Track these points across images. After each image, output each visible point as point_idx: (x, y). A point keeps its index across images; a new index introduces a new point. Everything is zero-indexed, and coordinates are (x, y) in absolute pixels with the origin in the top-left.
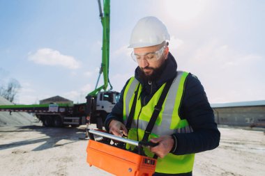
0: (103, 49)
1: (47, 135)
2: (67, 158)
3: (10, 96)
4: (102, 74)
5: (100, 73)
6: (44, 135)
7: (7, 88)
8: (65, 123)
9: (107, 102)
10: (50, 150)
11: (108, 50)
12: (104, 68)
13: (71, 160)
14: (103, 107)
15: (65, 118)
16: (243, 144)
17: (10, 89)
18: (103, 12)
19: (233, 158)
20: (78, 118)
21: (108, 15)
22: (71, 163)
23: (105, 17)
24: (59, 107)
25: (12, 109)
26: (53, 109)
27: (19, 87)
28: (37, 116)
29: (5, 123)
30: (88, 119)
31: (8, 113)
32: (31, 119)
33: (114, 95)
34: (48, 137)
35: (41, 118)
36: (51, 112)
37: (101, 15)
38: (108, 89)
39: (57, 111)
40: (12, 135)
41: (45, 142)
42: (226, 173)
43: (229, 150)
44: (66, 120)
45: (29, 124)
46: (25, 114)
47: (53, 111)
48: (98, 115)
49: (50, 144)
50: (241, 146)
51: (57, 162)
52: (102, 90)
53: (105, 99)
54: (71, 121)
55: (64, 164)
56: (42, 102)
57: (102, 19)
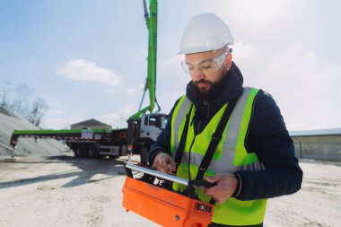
0: (149, 59)
1: (80, 168)
2: (103, 197)
3: (36, 119)
4: (148, 92)
5: (145, 90)
6: (76, 168)
7: (32, 110)
8: (102, 153)
9: (153, 127)
10: (83, 186)
11: (155, 60)
12: (150, 84)
13: (108, 199)
14: (148, 134)
15: (101, 147)
16: (335, 185)
17: (35, 111)
18: (149, 11)
19: (320, 204)
20: (117, 147)
21: (155, 15)
22: (108, 204)
23: (152, 18)
24: (94, 134)
25: (37, 135)
26: (87, 135)
27: (47, 107)
28: (68, 144)
29: (30, 153)
30: (130, 148)
31: (32, 139)
32: (61, 147)
33: (163, 118)
34: (81, 170)
35: (73, 146)
36: (84, 140)
37: (146, 15)
39: (91, 138)
40: (38, 168)
41: (77, 177)
42: (311, 223)
43: (315, 193)
44: (103, 150)
45: (58, 154)
46: (53, 141)
47: (86, 138)
48: (143, 143)
49: (83, 179)
50: (332, 188)
51: (91, 202)
52: (148, 112)
53: (151, 123)
54: (108, 150)
55: (100, 204)
56: (73, 126)
57: (147, 20)
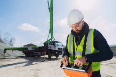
0: (50, 23)
1: (28, 60)
2: (37, 69)
3: (11, 44)
5: (49, 33)
6: (26, 60)
7: (10, 41)
9: (52, 46)
10: (30, 66)
11: (52, 23)
12: (51, 31)
13: (39, 70)
14: (51, 48)
15: (35, 53)
16: (115, 64)
17: (11, 41)
18: (50, 7)
19: (110, 70)
20: (40, 53)
21: (52, 8)
23: (51, 9)
24: (32, 48)
25: (13, 49)
26: (30, 49)
27: (15, 40)
28: (23, 52)
29: (10, 55)
30: (45, 53)
31: (11, 51)
32: (21, 53)
33: (56, 42)
34: (28, 61)
35: (25, 53)
36: (29, 50)
37: (49, 8)
38: (53, 40)
39: (31, 50)
40: (13, 60)
41: (27, 63)
42: (108, 76)
43: (108, 66)
44: (35, 54)
45: (20, 56)
46: (18, 51)
47: (30, 50)
48: (49, 51)
49: (30, 63)
51: (34, 71)
52: (50, 41)
53: (52, 44)
54: (37, 54)
55: (37, 72)
56: (24, 46)
57: (50, 10)
